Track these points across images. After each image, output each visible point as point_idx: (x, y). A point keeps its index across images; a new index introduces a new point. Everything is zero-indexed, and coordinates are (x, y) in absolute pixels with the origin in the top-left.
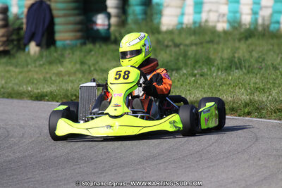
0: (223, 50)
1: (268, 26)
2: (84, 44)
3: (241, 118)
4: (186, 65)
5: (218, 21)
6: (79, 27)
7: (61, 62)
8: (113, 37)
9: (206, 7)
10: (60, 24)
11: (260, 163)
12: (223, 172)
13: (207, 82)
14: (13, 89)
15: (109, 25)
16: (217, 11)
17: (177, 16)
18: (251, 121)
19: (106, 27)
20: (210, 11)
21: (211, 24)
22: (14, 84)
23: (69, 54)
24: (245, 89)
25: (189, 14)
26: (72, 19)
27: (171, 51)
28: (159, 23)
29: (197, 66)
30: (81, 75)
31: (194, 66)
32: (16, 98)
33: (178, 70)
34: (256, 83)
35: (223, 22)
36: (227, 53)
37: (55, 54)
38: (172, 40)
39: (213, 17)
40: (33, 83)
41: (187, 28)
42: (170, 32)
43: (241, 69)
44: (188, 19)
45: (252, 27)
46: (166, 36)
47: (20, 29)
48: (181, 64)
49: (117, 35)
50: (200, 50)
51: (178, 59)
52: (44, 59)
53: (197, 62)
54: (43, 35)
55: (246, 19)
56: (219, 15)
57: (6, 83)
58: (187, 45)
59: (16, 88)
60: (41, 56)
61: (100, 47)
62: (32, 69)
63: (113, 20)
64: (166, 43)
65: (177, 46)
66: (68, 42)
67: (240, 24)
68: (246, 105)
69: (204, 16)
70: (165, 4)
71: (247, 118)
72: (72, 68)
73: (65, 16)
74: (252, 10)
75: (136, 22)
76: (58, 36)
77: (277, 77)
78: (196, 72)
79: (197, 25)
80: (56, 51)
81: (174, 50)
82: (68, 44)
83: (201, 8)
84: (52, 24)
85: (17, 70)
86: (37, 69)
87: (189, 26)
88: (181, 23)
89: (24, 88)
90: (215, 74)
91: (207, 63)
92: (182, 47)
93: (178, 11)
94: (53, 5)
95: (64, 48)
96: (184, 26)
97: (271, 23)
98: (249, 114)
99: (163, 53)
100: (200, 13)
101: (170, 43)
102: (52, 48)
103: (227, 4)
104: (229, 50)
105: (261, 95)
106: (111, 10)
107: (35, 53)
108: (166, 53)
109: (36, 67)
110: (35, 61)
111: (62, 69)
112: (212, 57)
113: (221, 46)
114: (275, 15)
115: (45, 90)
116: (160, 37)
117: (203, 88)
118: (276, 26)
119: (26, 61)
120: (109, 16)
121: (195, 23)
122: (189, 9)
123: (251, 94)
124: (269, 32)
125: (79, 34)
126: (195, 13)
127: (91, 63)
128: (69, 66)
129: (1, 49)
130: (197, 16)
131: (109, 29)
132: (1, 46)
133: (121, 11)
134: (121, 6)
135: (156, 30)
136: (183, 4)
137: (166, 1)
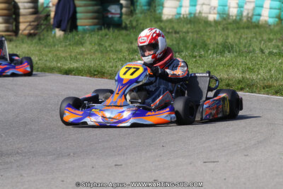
0: (215, 36)
1: (251, 19)
2: (101, 29)
5: (210, 13)
6: (96, 15)
7: (82, 44)
8: (124, 24)
9: (200, 2)
10: (81, 13)
11: (255, 129)
14: (45, 64)
15: (121, 14)
16: (209, 5)
17: (176, 8)
18: (244, 95)
19: (119, 16)
20: (203, 4)
21: (203, 15)
22: (46, 60)
23: (88, 37)
24: (238, 69)
25: (186, 7)
26: (90, 8)
27: (172, 36)
28: (161, 13)
29: (196, 50)
30: (100, 55)
31: (194, 50)
32: (48, 72)
33: (180, 52)
34: (246, 64)
35: (215, 14)
36: (219, 39)
37: (77, 37)
38: (173, 27)
39: (205, 9)
42: (170, 21)
43: (233, 52)
44: (185, 10)
45: (238, 18)
46: (166, 24)
47: (47, 16)
49: (128, 23)
50: (195, 36)
51: (179, 44)
52: (68, 41)
53: (195, 46)
55: (233, 12)
56: (211, 8)
57: (39, 60)
58: (184, 32)
59: (48, 64)
60: (65, 38)
61: (114, 32)
62: (59, 49)
63: (124, 10)
64: (167, 30)
65: (177, 32)
66: (87, 27)
67: (228, 15)
68: (240, 82)
69: (198, 8)
71: (241, 93)
72: (92, 48)
73: (85, 6)
74: (238, 4)
75: (142, 12)
76: (79, 22)
77: (264, 59)
79: (192, 15)
80: (78, 35)
81: (174, 35)
82: (87, 29)
83: (196, 2)
84: (75, 12)
85: (46, 49)
86: (63, 49)
87: (185, 16)
88: (180, 14)
89: (54, 64)
90: (211, 56)
92: (181, 34)
93: (177, 4)
95: (85, 31)
96: (182, 16)
97: (253, 15)
98: (242, 89)
100: (195, 6)
101: (171, 30)
102: (74, 32)
104: (220, 37)
105: (252, 74)
106: (121, 2)
107: (60, 36)
108: (167, 38)
109: (61, 47)
110: (61, 42)
111: (84, 49)
112: (209, 42)
113: (213, 34)
114: (257, 8)
115: (72, 66)
116: (162, 24)
118: (258, 17)
119: (53, 42)
120: (121, 6)
121: (190, 14)
122: (186, 2)
123: (243, 73)
124: (252, 23)
125: (96, 21)
126: (191, 5)
127: (107, 44)
128: (90, 47)
129: (32, 31)
130: (193, 8)
131: (121, 17)
132: (32, 29)
133: (129, 2)
135: (158, 19)
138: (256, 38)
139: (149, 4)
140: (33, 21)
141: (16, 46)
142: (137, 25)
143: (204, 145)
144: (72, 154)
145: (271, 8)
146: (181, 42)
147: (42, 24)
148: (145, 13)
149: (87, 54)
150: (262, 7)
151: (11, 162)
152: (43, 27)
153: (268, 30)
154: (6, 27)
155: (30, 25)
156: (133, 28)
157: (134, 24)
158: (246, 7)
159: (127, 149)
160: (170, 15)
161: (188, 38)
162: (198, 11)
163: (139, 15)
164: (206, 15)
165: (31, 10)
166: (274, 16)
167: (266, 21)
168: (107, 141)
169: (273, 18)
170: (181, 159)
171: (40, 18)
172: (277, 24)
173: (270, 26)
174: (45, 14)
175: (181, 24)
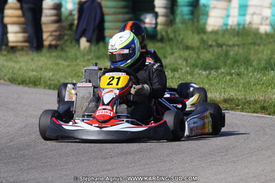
0: (263, 51)
3: (271, 116)
4: (225, 64)
5: (261, 24)
8: (159, 36)
9: (250, 10)
10: (110, 21)
12: (245, 167)
13: (242, 81)
14: (59, 81)
15: (156, 24)
16: (260, 14)
17: (222, 18)
19: (154, 26)
20: (254, 14)
21: (254, 26)
22: (61, 77)
25: (234, 17)
26: (121, 17)
27: (213, 51)
28: (205, 24)
29: (235, 66)
31: (233, 66)
33: (217, 68)
35: (266, 25)
38: (216, 40)
39: (256, 20)
40: (78, 76)
41: (231, 29)
42: (215, 33)
44: (233, 21)
46: (210, 36)
48: (221, 63)
49: (164, 33)
52: (92, 54)
54: (94, 31)
56: (262, 18)
57: (53, 75)
58: (229, 46)
60: (90, 51)
62: (80, 63)
63: (161, 20)
64: (210, 43)
65: (220, 46)
69: (248, 19)
70: (211, 6)
73: (114, 14)
75: (184, 22)
76: (107, 32)
78: (233, 71)
79: (241, 27)
81: (217, 50)
83: (246, 11)
84: (102, 21)
85: (66, 63)
87: (233, 27)
88: (226, 25)
90: (251, 74)
91: (245, 63)
92: (224, 47)
93: (224, 13)
94: (104, 3)
96: (229, 27)
99: (206, 52)
100: (244, 15)
101: (214, 43)
102: (101, 44)
103: (270, 8)
104: (269, 52)
106: (157, 10)
107: (85, 48)
108: (209, 52)
109: (84, 61)
110: (84, 55)
113: (262, 47)
116: (205, 37)
117: (237, 86)
119: (76, 55)
120: (156, 15)
121: (239, 24)
122: (234, 11)
126: (240, 15)
129: (54, 43)
130: (242, 18)
131: (156, 27)
132: (53, 40)
133: (169, 11)
134: (169, 6)
135: (202, 30)
136: (229, 6)
137: (212, 3)
139: (192, 13)
140: (55, 31)
141: (32, 60)
142: (175, 37)
147: (65, 35)
148: (186, 23)
152: (66, 38)
154: (24, 37)
155: (51, 35)
156: (170, 40)
157: (172, 36)
160: (215, 26)
161: (232, 52)
162: (247, 22)
163: (180, 25)
164: (257, 26)
165: (53, 18)
171: (63, 27)
174: (69, 23)
175: (226, 37)
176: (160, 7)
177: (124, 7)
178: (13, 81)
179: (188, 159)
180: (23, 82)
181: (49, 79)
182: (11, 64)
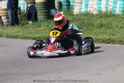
0: (97, 21)
1: (112, 12)
2: (48, 20)
3: (107, 44)
4: (85, 26)
5: (94, 11)
6: (45, 14)
7: (40, 27)
9: (89, 6)
10: (39, 13)
11: (116, 60)
12: (104, 63)
16: (93, 7)
17: (79, 9)
18: (111, 45)
20: (91, 7)
21: (91, 12)
23: (43, 23)
24: (107, 34)
25: (83, 9)
26: (43, 11)
28: (73, 12)
29: (89, 27)
30: (48, 31)
32: (27, 39)
34: (111, 32)
35: (96, 11)
36: (98, 22)
38: (78, 18)
39: (92, 9)
42: (77, 15)
43: (105, 27)
44: (83, 10)
45: (106, 12)
46: (75, 16)
47: (25, 15)
50: (88, 21)
51: (81, 25)
53: (88, 25)
55: (104, 10)
56: (94, 9)
59: (26, 36)
60: (33, 24)
61: (53, 21)
62: (30, 29)
64: (76, 19)
66: (42, 19)
67: (102, 11)
68: (108, 40)
69: (89, 9)
70: (75, 5)
71: (109, 44)
72: (45, 28)
73: (41, 10)
74: (105, 6)
76: (38, 17)
77: (118, 30)
78: (89, 29)
79: (86, 12)
80: (38, 23)
81: (79, 21)
83: (88, 6)
84: (36, 13)
85: (25, 29)
86: (32, 29)
88: (81, 12)
89: (29, 36)
91: (92, 26)
92: (82, 20)
93: (80, 7)
95: (41, 21)
96: (82, 13)
97: (112, 11)
98: (109, 43)
100: (87, 8)
103: (97, 5)
105: (113, 36)
106: (56, 8)
107: (31, 23)
108: (76, 22)
110: (31, 26)
111: (41, 29)
112: (94, 23)
114: (114, 8)
115: (37, 36)
116: (73, 17)
117: (92, 34)
118: (114, 12)
119: (28, 26)
120: (56, 10)
121: (85, 11)
122: (83, 7)
123: (109, 36)
124: (112, 14)
125: (46, 16)
127: (51, 26)
128: (44, 28)
130: (86, 9)
133: (59, 8)
134: (59, 6)
135: (72, 14)
136: (81, 5)
137: (75, 4)
138: (114, 21)
139: (68, 8)
141: (12, 29)
143: (95, 67)
144: (39, 74)
145: (120, 8)
146: (82, 24)
148: (66, 12)
149: (43, 31)
150: (116, 7)
151: (14, 78)
152: (23, 20)
153: (119, 17)
154: (7, 20)
158: (109, 8)
159: (62, 70)
160: (77, 13)
161: (85, 22)
162: (89, 10)
166: (122, 11)
167: (118, 13)
168: (54, 67)
169: (121, 12)
170: (86, 74)
171: (22, 16)
172: (123, 15)
173: (120, 15)
174: (24, 14)
175: (82, 16)
176: (57, 7)
177: (44, 7)
178: (8, 37)
179: (82, 61)
180: (12, 37)
181: (21, 35)
182: (5, 31)
